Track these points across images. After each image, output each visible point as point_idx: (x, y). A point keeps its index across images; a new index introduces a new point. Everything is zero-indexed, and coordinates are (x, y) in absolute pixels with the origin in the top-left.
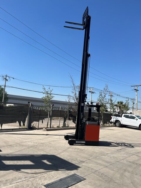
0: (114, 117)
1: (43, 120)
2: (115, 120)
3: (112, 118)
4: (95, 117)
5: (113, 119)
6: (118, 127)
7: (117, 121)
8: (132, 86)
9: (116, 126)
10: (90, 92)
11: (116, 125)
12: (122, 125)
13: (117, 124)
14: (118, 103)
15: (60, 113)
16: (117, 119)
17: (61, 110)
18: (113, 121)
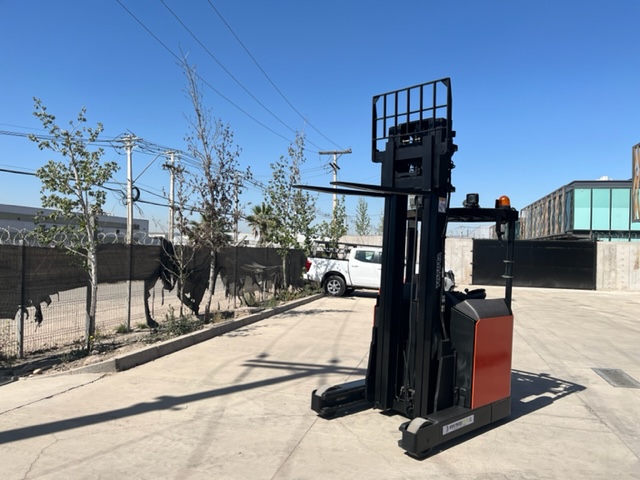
0: (320, 260)
1: (43, 305)
2: (322, 270)
3: (310, 264)
4: (256, 265)
5: (316, 270)
6: (336, 296)
7: (330, 276)
8: (321, 153)
9: (327, 294)
10: (169, 167)
11: (326, 288)
12: (347, 286)
13: (333, 286)
14: (258, 210)
15: (131, 257)
16: (332, 267)
17: (131, 244)
18: (317, 275)
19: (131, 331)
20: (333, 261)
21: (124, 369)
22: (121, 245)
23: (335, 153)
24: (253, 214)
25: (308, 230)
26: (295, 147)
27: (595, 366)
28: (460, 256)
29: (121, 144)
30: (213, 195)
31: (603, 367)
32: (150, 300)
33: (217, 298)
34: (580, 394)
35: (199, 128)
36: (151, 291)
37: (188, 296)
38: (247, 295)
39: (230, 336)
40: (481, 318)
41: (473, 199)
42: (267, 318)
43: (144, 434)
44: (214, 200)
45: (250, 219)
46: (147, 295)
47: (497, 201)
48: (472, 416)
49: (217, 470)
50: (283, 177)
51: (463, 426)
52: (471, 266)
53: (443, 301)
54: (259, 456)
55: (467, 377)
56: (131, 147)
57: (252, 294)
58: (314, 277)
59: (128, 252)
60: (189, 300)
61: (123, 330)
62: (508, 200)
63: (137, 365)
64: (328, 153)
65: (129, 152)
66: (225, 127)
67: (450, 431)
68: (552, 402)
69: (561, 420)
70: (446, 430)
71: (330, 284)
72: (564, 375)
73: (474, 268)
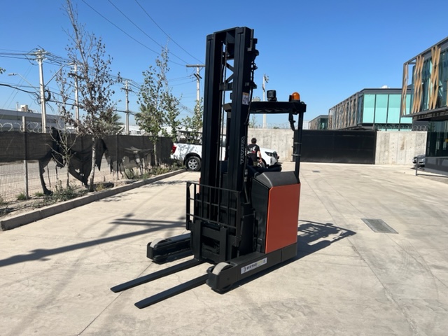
0: (183, 145)
2: (185, 152)
3: (175, 148)
4: (133, 149)
5: (180, 152)
6: (194, 170)
7: (190, 156)
8: (187, 66)
9: (188, 169)
10: (74, 75)
11: (187, 166)
13: (192, 164)
15: (26, 142)
16: (192, 150)
17: (25, 132)
18: (180, 156)
19: (29, 199)
20: (192, 146)
21: (9, 229)
22: (16, 133)
23: (198, 67)
24: (140, 112)
25: (174, 122)
26: (161, 59)
27: (364, 217)
28: (285, 141)
29: (34, 57)
30: (91, 95)
31: (370, 218)
32: (45, 175)
33: (102, 173)
34: (350, 238)
35: (76, 40)
36: (45, 168)
37: (78, 171)
38: (127, 171)
39: (106, 201)
40: (274, 186)
41: (272, 94)
42: (138, 187)
43: (5, 282)
44: (92, 98)
45: (138, 115)
46: (42, 171)
47: (290, 96)
48: (266, 259)
49: (55, 310)
50: (152, 82)
51: (257, 266)
52: (292, 149)
53: (246, 173)
54: (94, 297)
55: (263, 230)
56: (42, 59)
57: (131, 169)
58: (179, 156)
59: (24, 138)
60: (79, 174)
61: (22, 198)
62: (298, 95)
63: (21, 225)
64: (193, 66)
65: (40, 63)
66: (97, 40)
67: (247, 270)
68: (329, 245)
69: (333, 258)
70: (243, 270)
71: (190, 162)
72: (341, 224)
73: (294, 150)
